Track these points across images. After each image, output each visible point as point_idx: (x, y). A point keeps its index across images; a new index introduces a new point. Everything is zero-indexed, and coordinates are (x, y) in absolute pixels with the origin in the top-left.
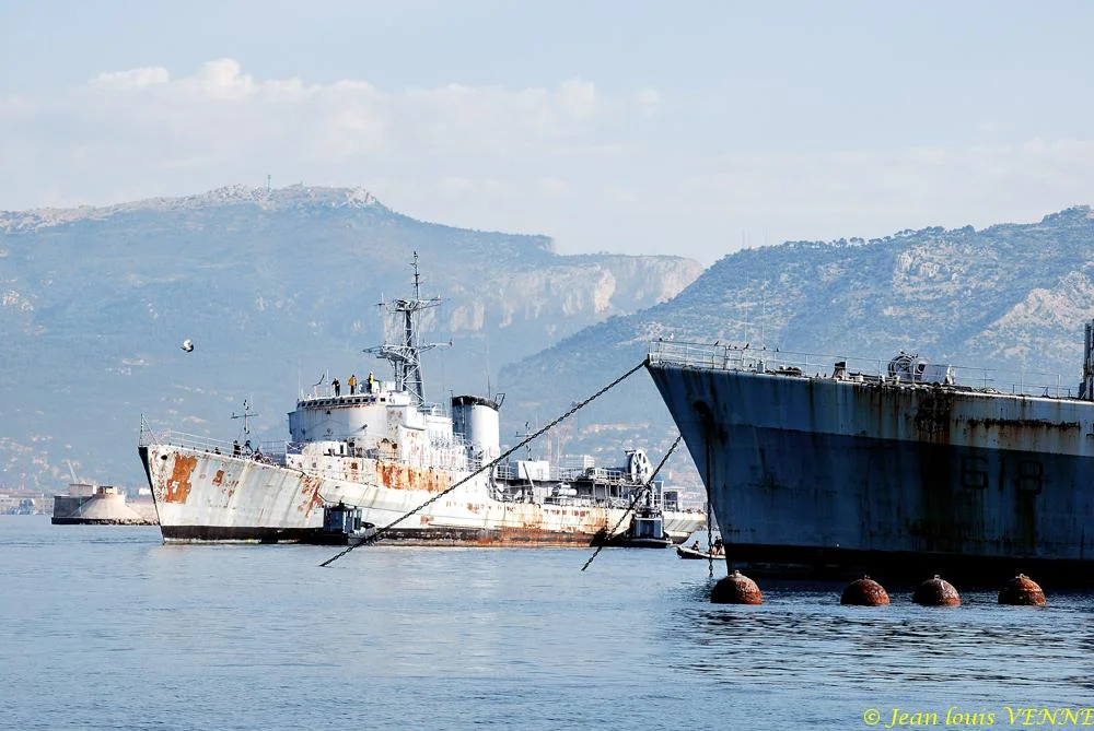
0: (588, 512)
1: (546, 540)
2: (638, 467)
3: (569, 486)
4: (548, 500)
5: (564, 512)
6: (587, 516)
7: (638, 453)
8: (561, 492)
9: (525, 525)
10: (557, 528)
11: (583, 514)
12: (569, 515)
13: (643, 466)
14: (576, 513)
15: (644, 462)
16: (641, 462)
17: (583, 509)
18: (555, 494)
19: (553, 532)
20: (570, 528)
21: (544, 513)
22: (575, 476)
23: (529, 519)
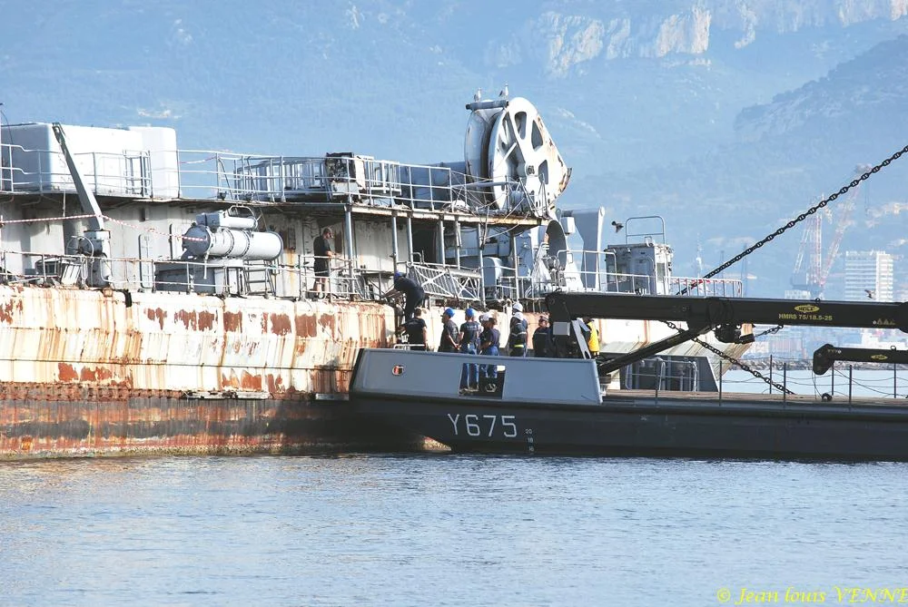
0: (327, 320)
1: (158, 430)
2: (515, 160)
3: (249, 222)
4: (168, 276)
5: (232, 321)
6: (323, 334)
7: (513, 110)
8: (219, 242)
9: (65, 370)
10: (205, 383)
11: (307, 327)
12: (251, 329)
13: (532, 158)
14: (280, 325)
15: (537, 141)
16: (525, 144)
17: (306, 308)
18: (195, 251)
19: (187, 397)
20: (254, 382)
21: (147, 326)
22: (277, 184)
23: (83, 350)
